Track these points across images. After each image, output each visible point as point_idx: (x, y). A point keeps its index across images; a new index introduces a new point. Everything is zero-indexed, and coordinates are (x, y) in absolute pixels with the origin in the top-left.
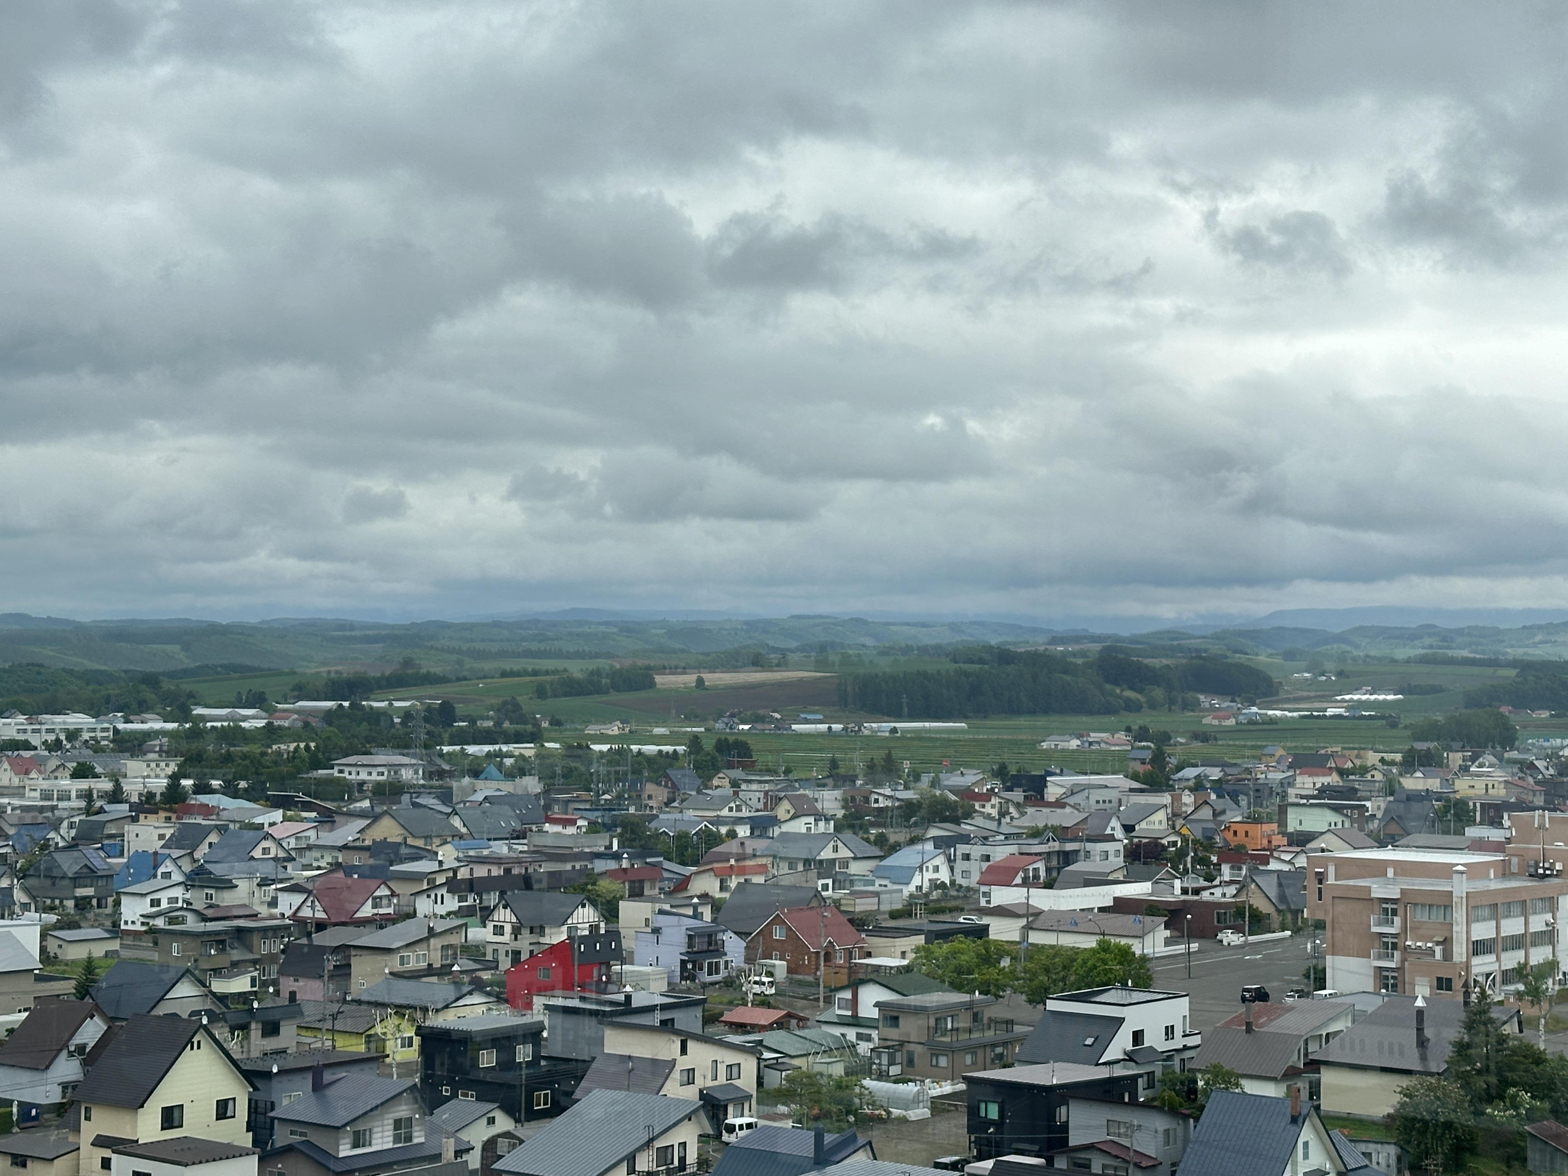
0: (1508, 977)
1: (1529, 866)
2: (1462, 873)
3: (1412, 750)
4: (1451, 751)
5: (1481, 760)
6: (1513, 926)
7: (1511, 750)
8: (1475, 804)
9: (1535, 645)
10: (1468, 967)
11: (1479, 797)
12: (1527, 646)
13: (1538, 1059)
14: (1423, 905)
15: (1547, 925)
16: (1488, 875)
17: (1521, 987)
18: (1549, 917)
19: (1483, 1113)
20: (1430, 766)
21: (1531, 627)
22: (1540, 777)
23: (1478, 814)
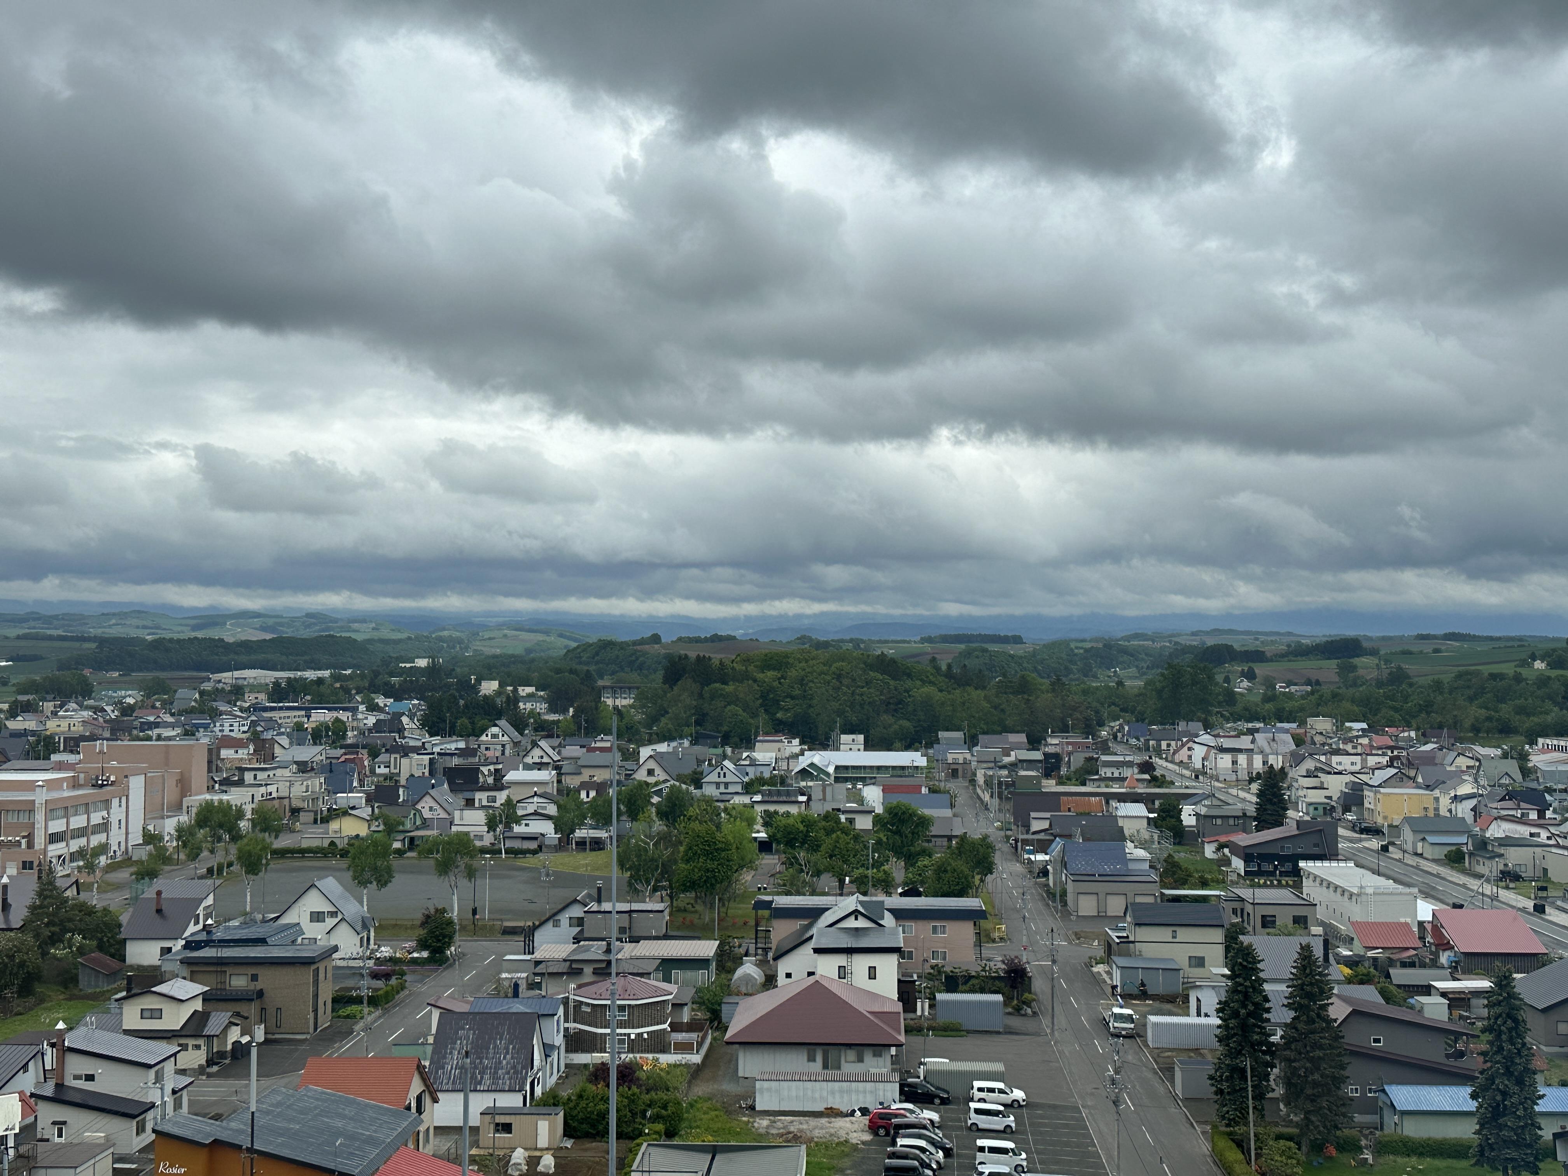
0: (73, 857)
1: (92, 779)
2: (43, 786)
3: (16, 701)
4: (47, 701)
5: (66, 707)
6: (78, 821)
7: (89, 699)
8: (59, 738)
9: (110, 626)
10: (45, 851)
11: (63, 733)
12: (104, 627)
13: (90, 911)
14: (14, 811)
15: (103, 819)
16: (62, 786)
17: (81, 863)
18: (105, 813)
19: (49, 953)
20: (29, 712)
21: (107, 614)
22: (108, 717)
23: (62, 745)
